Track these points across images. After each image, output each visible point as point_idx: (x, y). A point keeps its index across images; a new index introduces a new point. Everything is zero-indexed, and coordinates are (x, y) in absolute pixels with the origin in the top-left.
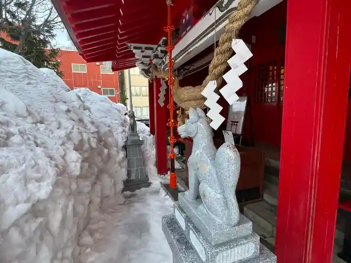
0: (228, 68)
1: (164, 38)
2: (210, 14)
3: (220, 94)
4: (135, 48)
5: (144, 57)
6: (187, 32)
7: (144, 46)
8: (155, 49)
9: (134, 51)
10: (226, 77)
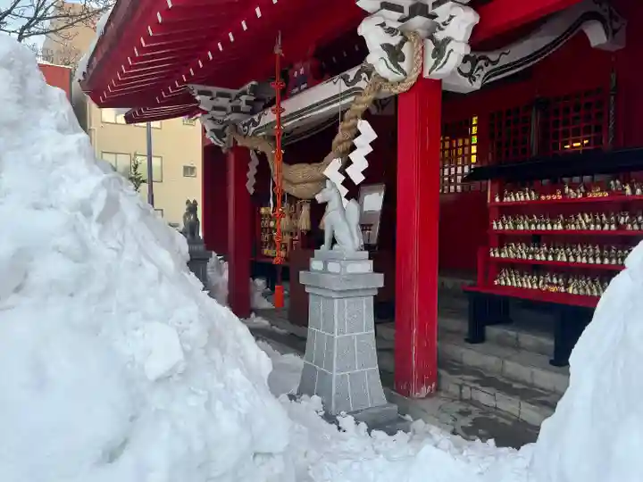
0: (353, 148)
1: (254, 83)
2: (335, 83)
3: (346, 174)
4: (200, 93)
5: (215, 108)
6: (300, 91)
7: (215, 90)
8: (233, 97)
9: (198, 98)
10: (352, 156)
